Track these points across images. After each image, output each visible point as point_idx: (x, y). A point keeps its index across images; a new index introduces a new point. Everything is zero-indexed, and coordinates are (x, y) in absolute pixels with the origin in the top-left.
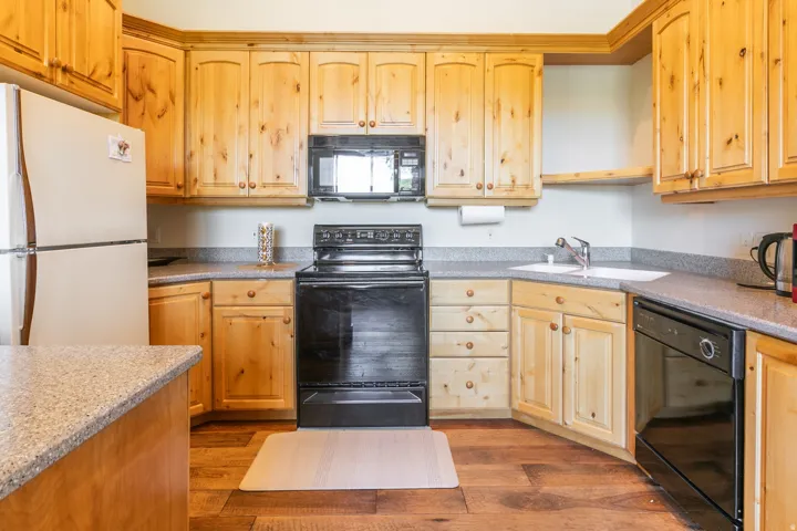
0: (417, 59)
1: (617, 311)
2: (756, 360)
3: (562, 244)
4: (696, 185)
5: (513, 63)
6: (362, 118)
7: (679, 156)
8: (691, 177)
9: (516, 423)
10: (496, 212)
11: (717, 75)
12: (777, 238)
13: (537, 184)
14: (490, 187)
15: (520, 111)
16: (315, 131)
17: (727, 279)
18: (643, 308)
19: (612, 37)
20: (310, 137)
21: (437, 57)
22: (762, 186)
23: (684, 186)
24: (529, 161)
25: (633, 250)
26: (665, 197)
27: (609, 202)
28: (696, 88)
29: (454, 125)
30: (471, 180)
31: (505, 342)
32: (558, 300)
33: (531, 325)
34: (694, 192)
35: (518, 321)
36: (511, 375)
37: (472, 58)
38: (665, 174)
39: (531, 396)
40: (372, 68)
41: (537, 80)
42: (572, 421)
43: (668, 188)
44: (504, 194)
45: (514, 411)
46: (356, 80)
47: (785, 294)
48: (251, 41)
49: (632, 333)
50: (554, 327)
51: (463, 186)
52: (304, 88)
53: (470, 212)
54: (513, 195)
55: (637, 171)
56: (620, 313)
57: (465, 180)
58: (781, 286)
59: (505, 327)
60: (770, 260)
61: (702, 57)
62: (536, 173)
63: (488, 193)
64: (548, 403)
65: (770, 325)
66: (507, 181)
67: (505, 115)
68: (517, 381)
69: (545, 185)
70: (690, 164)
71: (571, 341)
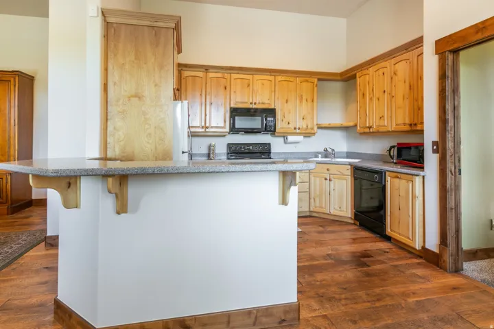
0: (272, 78)
1: (348, 171)
2: (388, 179)
3: (326, 150)
4: (371, 130)
5: (307, 81)
6: (251, 101)
7: (366, 120)
8: (370, 128)
9: (311, 216)
10: (300, 138)
11: (377, 96)
12: (394, 147)
13: (316, 128)
14: (299, 129)
15: (309, 100)
16: (232, 106)
17: (381, 161)
18: (356, 169)
19: (341, 74)
20: (231, 108)
21: (279, 78)
22: (389, 132)
23: (367, 130)
24: (313, 119)
25: (347, 153)
26: (361, 134)
27: (338, 135)
28: (371, 99)
29: (286, 104)
30: (292, 126)
31: (307, 186)
32: (328, 170)
33: (318, 179)
34: (370, 133)
35: (312, 178)
36: (310, 198)
37: (292, 79)
38: (362, 126)
39: (318, 205)
40: (255, 81)
41: (315, 89)
42: (332, 212)
43: (362, 131)
44: (304, 132)
45: (310, 211)
46: (249, 86)
47: (396, 163)
48: (206, 69)
49: (353, 179)
50: (326, 179)
51: (289, 128)
52: (228, 88)
53: (291, 138)
54: (307, 132)
55: (351, 124)
56: (349, 173)
57: (290, 126)
58: (395, 161)
59: (308, 181)
60: (392, 154)
61: (373, 90)
62: (315, 123)
63: (298, 131)
64: (324, 206)
65: (391, 169)
66: (305, 126)
67: (304, 101)
68: (312, 200)
69: (319, 128)
70: (369, 124)
71: (332, 183)
